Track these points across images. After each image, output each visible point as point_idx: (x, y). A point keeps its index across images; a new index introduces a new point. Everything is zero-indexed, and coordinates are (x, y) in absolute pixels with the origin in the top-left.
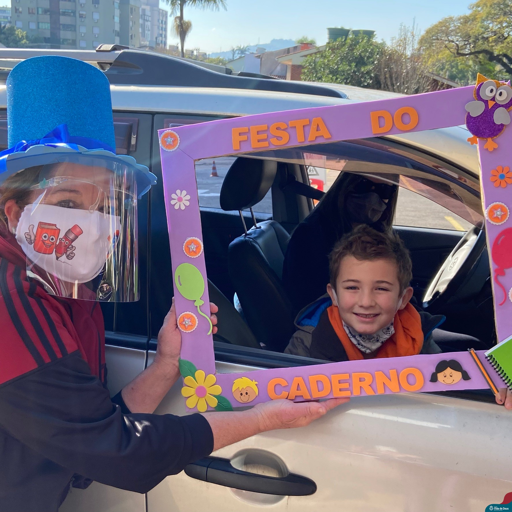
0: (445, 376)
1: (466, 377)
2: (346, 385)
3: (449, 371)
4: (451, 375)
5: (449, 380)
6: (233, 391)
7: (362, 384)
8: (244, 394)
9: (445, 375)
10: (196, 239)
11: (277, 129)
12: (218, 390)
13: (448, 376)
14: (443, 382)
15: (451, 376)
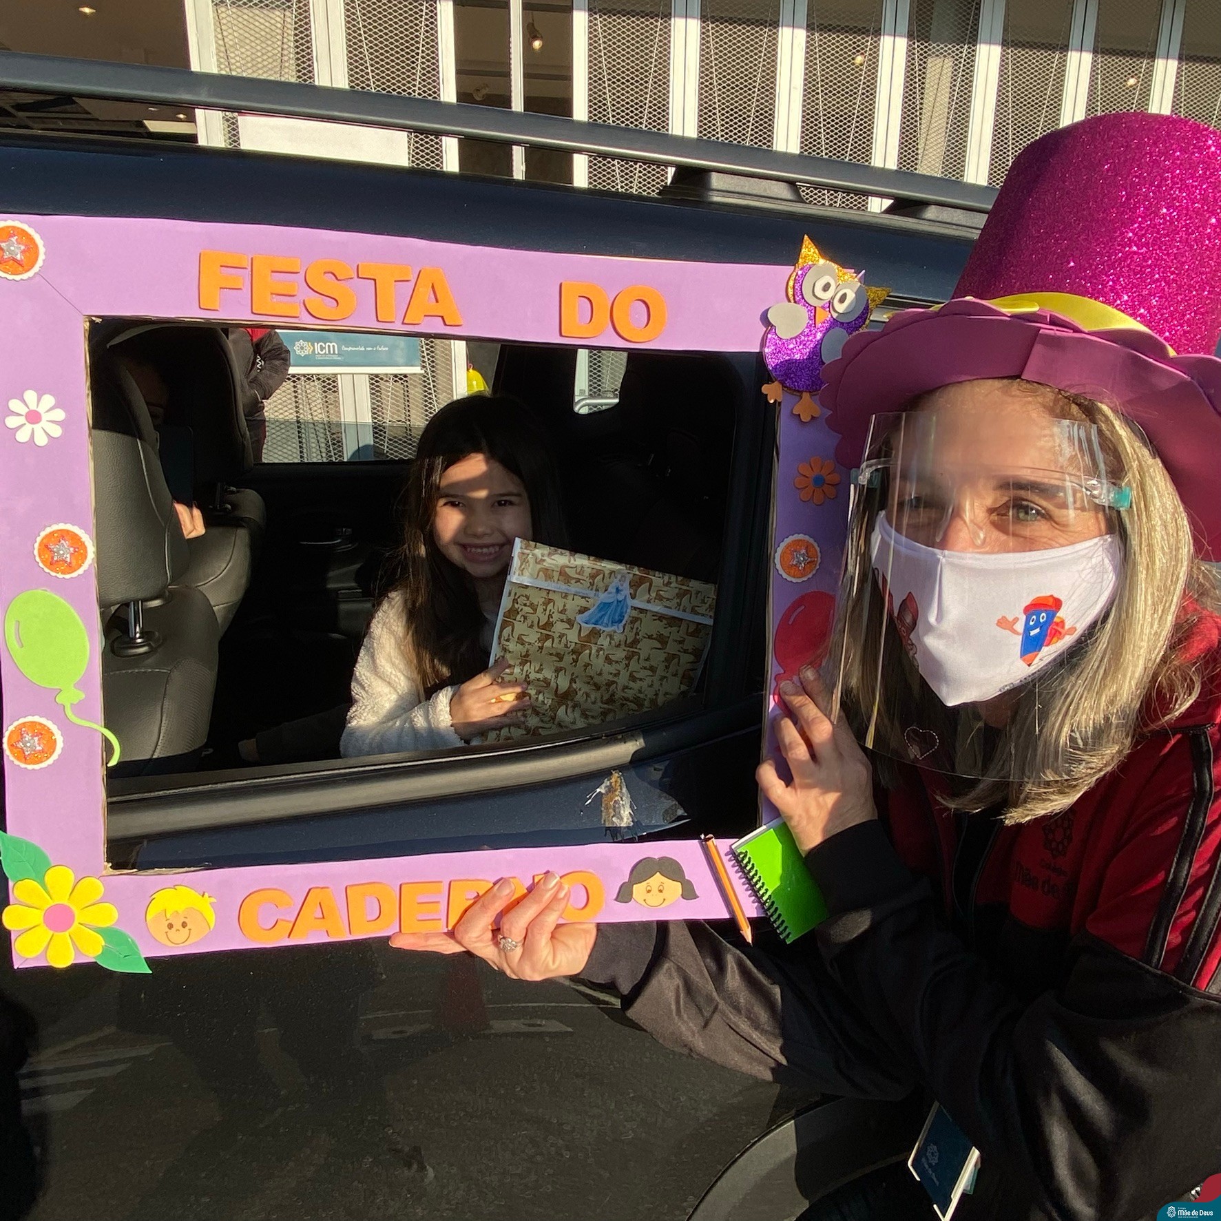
0: (649, 891)
1: (689, 893)
3: (658, 878)
4: (661, 888)
5: (654, 899)
6: (149, 919)
8: (178, 925)
9: (649, 888)
10: (76, 529)
12: (109, 915)
13: (655, 891)
14: (644, 903)
15: (661, 891)
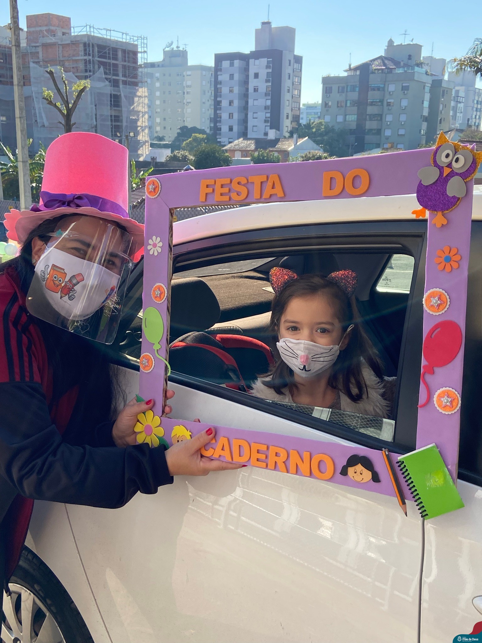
0: (355, 473)
1: (376, 478)
2: (262, 457)
3: (359, 467)
4: (361, 472)
5: (358, 478)
6: (172, 436)
7: (276, 459)
9: (355, 471)
10: (162, 285)
11: (239, 183)
12: (160, 432)
13: (358, 473)
14: (352, 478)
15: (361, 474)
